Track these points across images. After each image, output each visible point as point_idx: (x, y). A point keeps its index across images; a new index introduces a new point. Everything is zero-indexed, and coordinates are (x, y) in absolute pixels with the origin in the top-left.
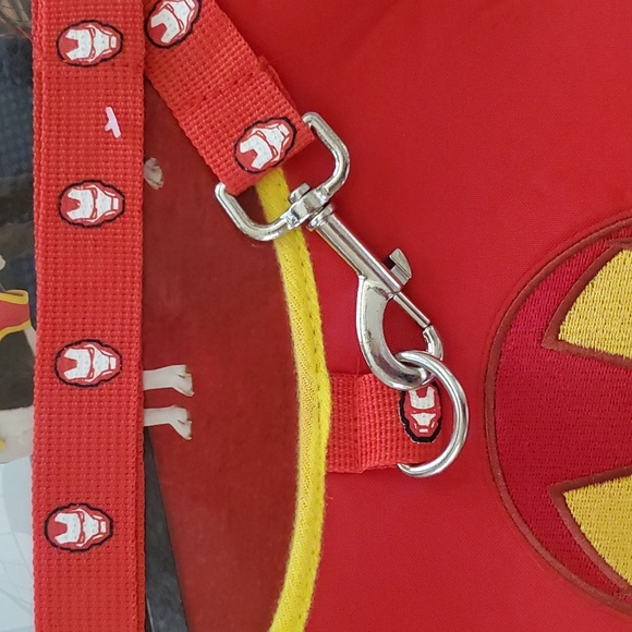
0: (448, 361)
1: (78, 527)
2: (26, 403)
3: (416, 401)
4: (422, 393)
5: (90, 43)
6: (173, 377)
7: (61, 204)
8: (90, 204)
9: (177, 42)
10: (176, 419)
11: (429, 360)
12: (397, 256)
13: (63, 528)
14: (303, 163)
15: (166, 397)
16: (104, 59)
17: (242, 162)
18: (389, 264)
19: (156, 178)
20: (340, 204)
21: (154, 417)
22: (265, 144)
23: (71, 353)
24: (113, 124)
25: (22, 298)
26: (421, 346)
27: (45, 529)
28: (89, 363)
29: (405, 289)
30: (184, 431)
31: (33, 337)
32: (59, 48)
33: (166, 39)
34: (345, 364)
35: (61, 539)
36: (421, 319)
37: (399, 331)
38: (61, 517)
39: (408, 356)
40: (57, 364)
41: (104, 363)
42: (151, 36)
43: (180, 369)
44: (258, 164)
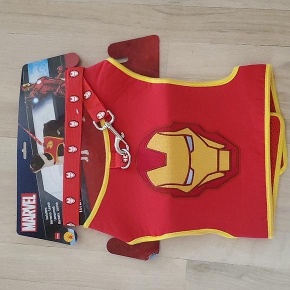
0: (129, 152)
1: (70, 175)
2: (63, 156)
3: (124, 157)
4: (125, 156)
5: (74, 99)
6: (86, 152)
7: (69, 124)
8: (74, 124)
9: (88, 99)
10: (86, 159)
11: (126, 151)
12: (122, 133)
13: (68, 175)
14: (107, 118)
15: (85, 155)
16: (76, 102)
17: (97, 118)
18: (121, 135)
19: (84, 120)
20: (113, 125)
21: (83, 158)
22: (101, 115)
23: (70, 148)
24: (77, 112)
25: (63, 139)
26: (126, 148)
27: (65, 175)
28: (73, 149)
29: (123, 139)
30: (87, 161)
31: (64, 145)
32: (69, 99)
33: (86, 98)
34: (113, 151)
35: (67, 177)
36: (126, 144)
37: (122, 145)
38: (67, 173)
39: (123, 149)
40: (68, 149)
41: (75, 149)
42: (84, 97)
43: (87, 151)
44: (100, 118)
